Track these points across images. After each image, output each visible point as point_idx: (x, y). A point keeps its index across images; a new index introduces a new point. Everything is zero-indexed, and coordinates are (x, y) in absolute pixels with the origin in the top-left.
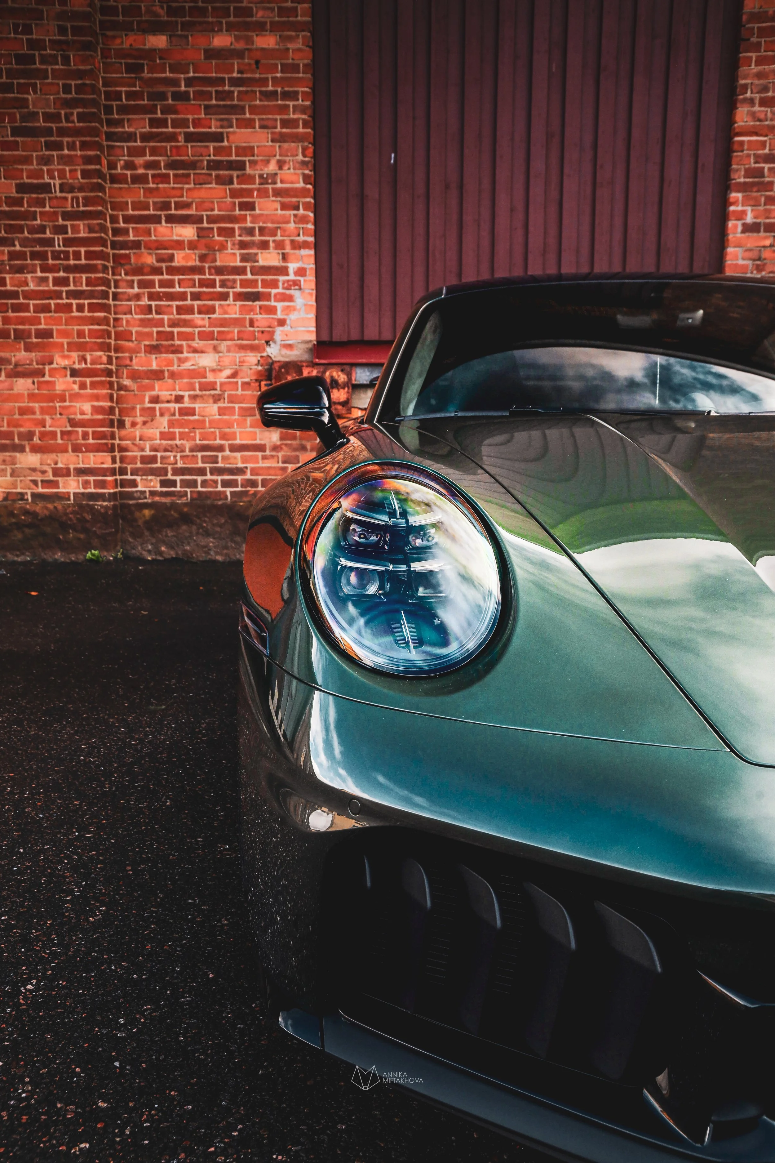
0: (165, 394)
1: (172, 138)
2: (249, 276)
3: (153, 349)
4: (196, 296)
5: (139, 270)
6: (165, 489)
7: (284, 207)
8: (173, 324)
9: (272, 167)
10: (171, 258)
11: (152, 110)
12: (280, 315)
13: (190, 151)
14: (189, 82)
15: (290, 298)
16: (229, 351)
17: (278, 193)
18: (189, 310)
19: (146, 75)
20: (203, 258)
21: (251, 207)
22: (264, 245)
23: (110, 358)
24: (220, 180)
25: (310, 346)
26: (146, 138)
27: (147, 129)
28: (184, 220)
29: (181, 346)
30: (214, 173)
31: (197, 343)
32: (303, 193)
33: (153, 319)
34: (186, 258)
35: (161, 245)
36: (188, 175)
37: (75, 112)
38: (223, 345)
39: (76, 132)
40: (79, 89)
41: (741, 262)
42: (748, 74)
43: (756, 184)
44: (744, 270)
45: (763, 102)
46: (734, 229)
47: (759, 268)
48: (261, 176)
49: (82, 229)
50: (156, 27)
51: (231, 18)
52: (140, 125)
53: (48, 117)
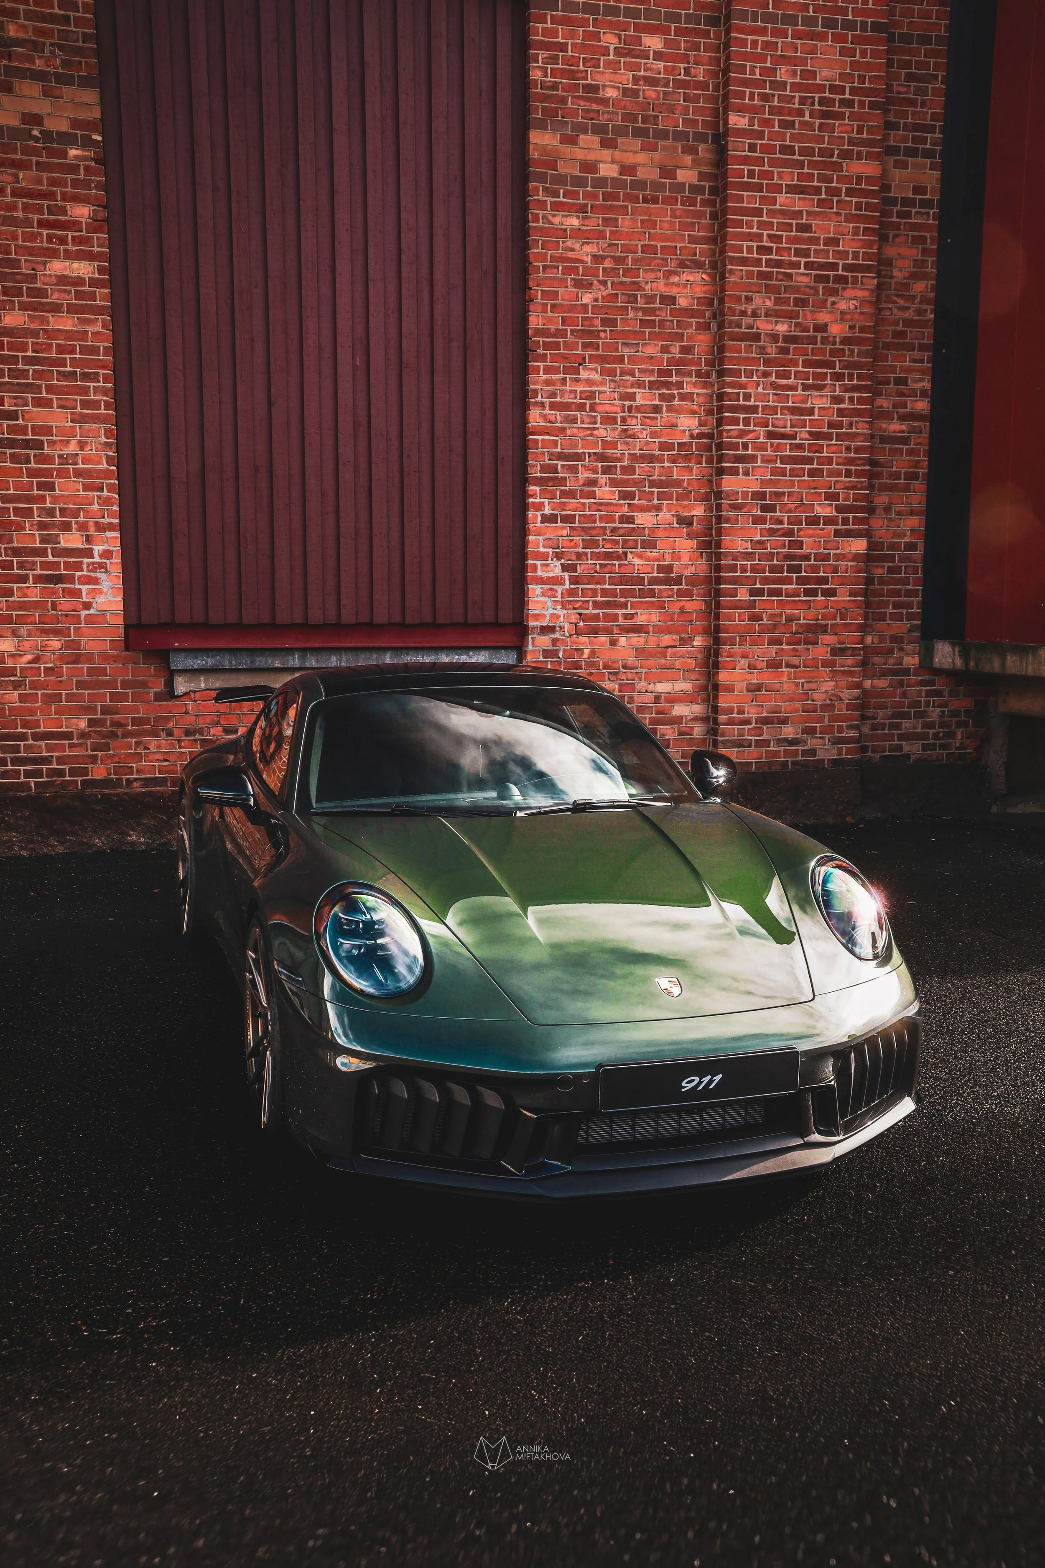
2: (50, 558)
7: (86, 488)
9: (72, 447)
12: (84, 598)
15: (96, 581)
16: (29, 636)
17: (79, 474)
21: (50, 487)
22: (66, 527)
24: (15, 459)
30: (8, 451)
38: (23, 631)
41: (542, 549)
42: (538, 380)
43: (551, 480)
44: (545, 556)
45: (553, 406)
46: (534, 518)
47: (558, 556)
48: (61, 457)
51: (24, 298)
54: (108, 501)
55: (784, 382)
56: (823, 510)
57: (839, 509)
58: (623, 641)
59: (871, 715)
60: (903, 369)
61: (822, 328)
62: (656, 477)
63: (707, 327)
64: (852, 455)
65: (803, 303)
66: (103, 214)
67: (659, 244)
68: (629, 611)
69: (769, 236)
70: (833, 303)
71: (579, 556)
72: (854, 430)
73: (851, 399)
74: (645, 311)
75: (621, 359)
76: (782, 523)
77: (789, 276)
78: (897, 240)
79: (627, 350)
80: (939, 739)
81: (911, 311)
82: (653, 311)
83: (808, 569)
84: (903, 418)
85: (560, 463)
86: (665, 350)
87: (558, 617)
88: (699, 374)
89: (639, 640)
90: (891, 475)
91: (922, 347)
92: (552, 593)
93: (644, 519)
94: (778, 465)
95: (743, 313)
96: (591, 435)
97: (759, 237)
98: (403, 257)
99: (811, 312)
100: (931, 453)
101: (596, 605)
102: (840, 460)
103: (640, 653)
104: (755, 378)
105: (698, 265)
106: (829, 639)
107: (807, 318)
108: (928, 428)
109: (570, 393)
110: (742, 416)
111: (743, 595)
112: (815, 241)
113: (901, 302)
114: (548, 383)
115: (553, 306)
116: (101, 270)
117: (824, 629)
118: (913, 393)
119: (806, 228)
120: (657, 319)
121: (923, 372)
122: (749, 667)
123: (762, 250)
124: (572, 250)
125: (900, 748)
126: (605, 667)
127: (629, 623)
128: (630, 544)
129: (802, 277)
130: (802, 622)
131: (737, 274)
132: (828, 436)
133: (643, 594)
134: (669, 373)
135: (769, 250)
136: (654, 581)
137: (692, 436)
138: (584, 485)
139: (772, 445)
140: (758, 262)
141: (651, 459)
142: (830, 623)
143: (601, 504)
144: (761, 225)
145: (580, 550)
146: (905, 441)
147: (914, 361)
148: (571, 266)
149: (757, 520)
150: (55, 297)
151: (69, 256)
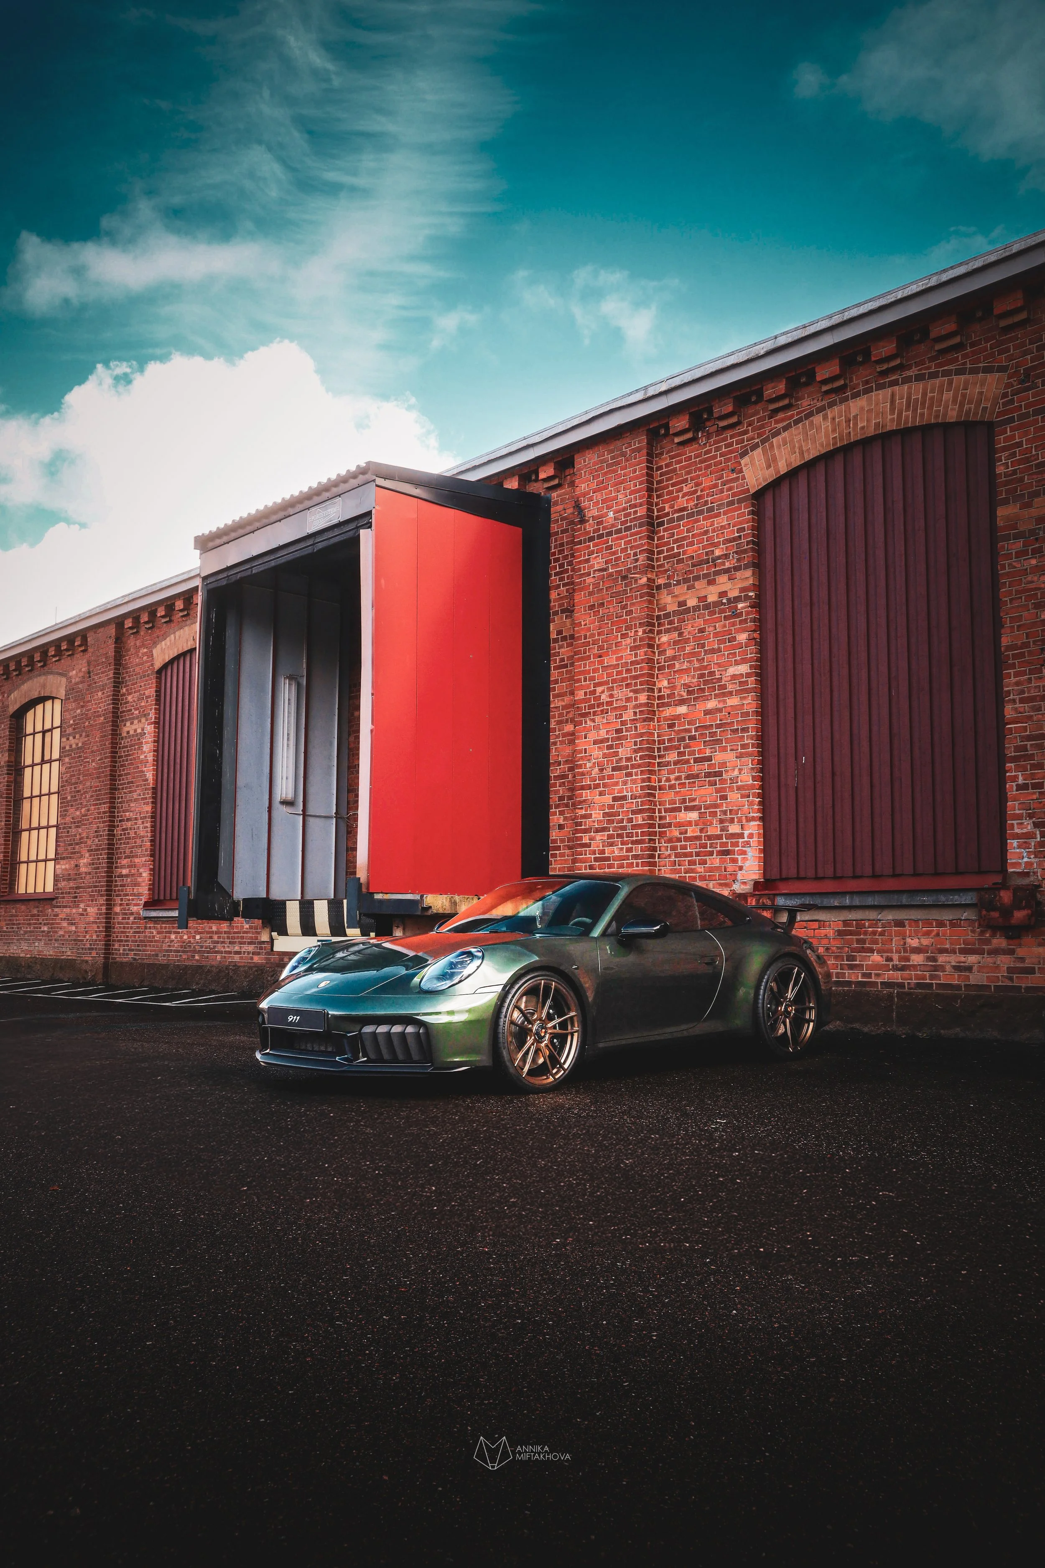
1: (687, 762)
4: (698, 854)
5: (670, 841)
7: (743, 796)
8: (686, 871)
9: (736, 773)
10: (686, 832)
11: (679, 747)
12: (740, 864)
13: (696, 768)
14: (697, 729)
15: (744, 853)
17: (739, 788)
18: (694, 863)
19: (676, 728)
20: (701, 830)
21: (724, 798)
25: (755, 883)
26: (676, 763)
27: (677, 758)
28: (694, 808)
30: (707, 779)
32: (752, 787)
33: (676, 869)
34: (693, 831)
35: (679, 825)
36: (694, 782)
37: (638, 755)
39: (639, 766)
40: (641, 743)
41: (1017, 811)
42: (1010, 684)
43: (1023, 756)
44: (1020, 817)
45: (1023, 701)
46: (1011, 788)
47: (1031, 816)
48: (730, 779)
49: (639, 819)
50: (682, 702)
51: (717, 692)
52: (672, 756)
53: (628, 759)
54: (754, 803)
66: (754, 635)
85: (1029, 743)
87: (1032, 864)
92: (1026, 845)
114: (1017, 684)
115: (1019, 627)
116: (751, 667)
124: (1032, 582)
148: (1032, 594)
150: (730, 688)
151: (737, 663)
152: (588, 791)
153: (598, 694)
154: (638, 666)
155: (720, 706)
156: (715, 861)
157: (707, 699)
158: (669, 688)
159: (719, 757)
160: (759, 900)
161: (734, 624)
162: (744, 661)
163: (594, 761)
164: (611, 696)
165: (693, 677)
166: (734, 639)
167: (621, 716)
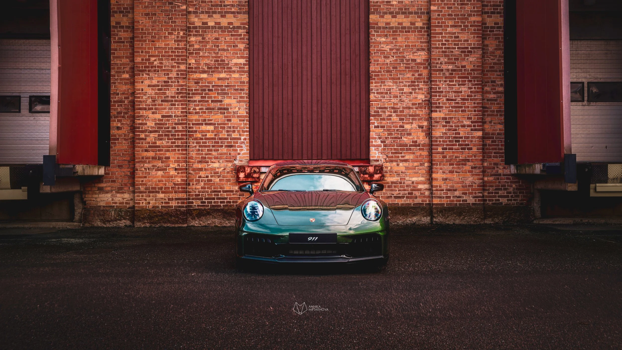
0: (203, 175)
1: (208, 101)
2: (229, 140)
3: (200, 162)
4: (213, 146)
5: (196, 139)
6: (202, 204)
7: (240, 121)
8: (206, 154)
9: (237, 109)
10: (206, 135)
11: (202, 94)
12: (238, 152)
14: (213, 86)
15: (241, 147)
16: (223, 162)
17: (238, 117)
18: (211, 150)
19: (200, 84)
20: (215, 135)
21: (230, 120)
22: (234, 132)
23: (187, 164)
24: (221, 113)
25: (247, 161)
26: (199, 101)
27: (200, 99)
28: (210, 124)
29: (208, 161)
30: (219, 111)
31: (213, 160)
32: (246, 116)
33: (200, 153)
34: (210, 135)
35: (202, 131)
36: (212, 112)
37: (180, 95)
38: (221, 161)
39: (180, 101)
40: (181, 89)
41: (374, 136)
42: (373, 86)
43: (377, 115)
44: (375, 138)
45: (377, 93)
46: (372, 127)
47: (380, 138)
48: (233, 112)
49: (180, 128)
50: (204, 72)
51: (226, 70)
52: (198, 98)
53: (172, 97)
54: (246, 124)
55: (452, 83)
56: (467, 122)
57: (472, 122)
58: (401, 164)
59: (487, 189)
60: (493, 78)
61: (464, 67)
62: (411, 114)
63: (427, 68)
64: (476, 105)
65: (457, 59)
66: (247, 46)
67: (411, 44)
68: (403, 155)
69: (445, 40)
70: (467, 59)
71: (386, 138)
72: (476, 97)
73: (475, 88)
74: (406, 64)
75: (399, 79)
76: (452, 127)
77: (452, 52)
78: (489, 39)
79: (401, 76)
80: (513, 197)
81: (496, 60)
82: (409, 64)
83: (462, 141)
84: (494, 93)
85: (380, 110)
86: (413, 75)
87: (380, 157)
88: (424, 82)
89: (406, 164)
90: (491, 111)
91: (500, 71)
92: (378, 149)
93: (407, 127)
94: (451, 109)
95: (437, 63)
96: (390, 101)
97: (442, 41)
98: (332, 52)
99: (460, 62)
100: (505, 104)
101: (392, 153)
102: (472, 107)
103: (407, 168)
104: (442, 82)
105: (423, 50)
106: (470, 163)
107: (458, 63)
108: (503, 96)
109: (383, 88)
110: (438, 94)
111: (440, 149)
112: (461, 41)
113: (492, 58)
114: (376, 86)
115: (377, 64)
116: (246, 61)
117: (468, 161)
118: (498, 85)
119: (458, 37)
120: (410, 66)
121: (501, 79)
122: (443, 173)
123: (442, 44)
124: (383, 47)
125: (499, 200)
126: (395, 173)
127: (403, 159)
128: (403, 134)
129: (456, 52)
130: (460, 158)
131: (435, 52)
132: (468, 100)
133: (407, 149)
134: (415, 82)
135: (445, 44)
136: (410, 146)
137: (422, 101)
138: (387, 116)
139: (448, 103)
140: (442, 48)
141: (409, 108)
142: (470, 158)
143: (393, 122)
144: (442, 37)
145: (387, 136)
146: (496, 100)
147: (498, 75)
148: (383, 52)
149: (444, 126)
150: (234, 69)
151: (238, 58)
152: (144, 111)
153: (151, 61)
154: (180, 51)
155: (228, 77)
156: (224, 150)
157: (220, 72)
158: (196, 64)
159: (227, 101)
160: (252, 169)
161: (237, 39)
162: (242, 57)
163: (148, 95)
164: (161, 63)
165: (212, 61)
166: (237, 46)
167: (168, 74)
